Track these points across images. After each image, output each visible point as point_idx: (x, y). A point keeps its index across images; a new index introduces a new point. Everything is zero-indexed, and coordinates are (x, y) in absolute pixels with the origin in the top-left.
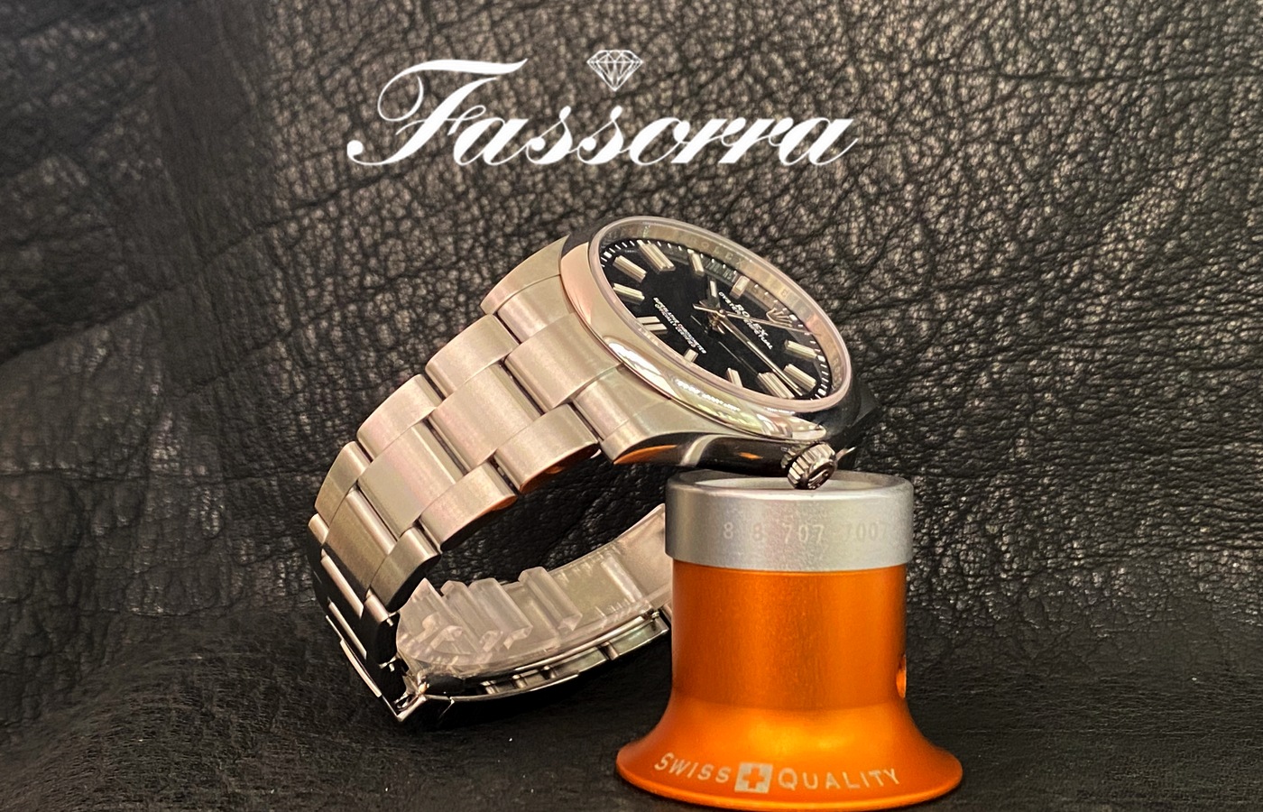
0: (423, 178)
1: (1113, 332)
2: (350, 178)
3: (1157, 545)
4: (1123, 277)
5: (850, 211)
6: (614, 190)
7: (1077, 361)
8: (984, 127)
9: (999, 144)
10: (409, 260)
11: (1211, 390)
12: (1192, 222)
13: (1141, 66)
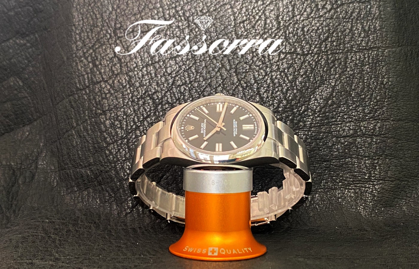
0: (113, 82)
1: (314, 127)
2: (92, 82)
3: (327, 188)
4: (317, 110)
5: (238, 91)
6: (170, 85)
7: (304, 135)
8: (277, 67)
9: (281, 72)
10: (109, 105)
11: (342, 143)
12: (336, 95)
13: (321, 50)
